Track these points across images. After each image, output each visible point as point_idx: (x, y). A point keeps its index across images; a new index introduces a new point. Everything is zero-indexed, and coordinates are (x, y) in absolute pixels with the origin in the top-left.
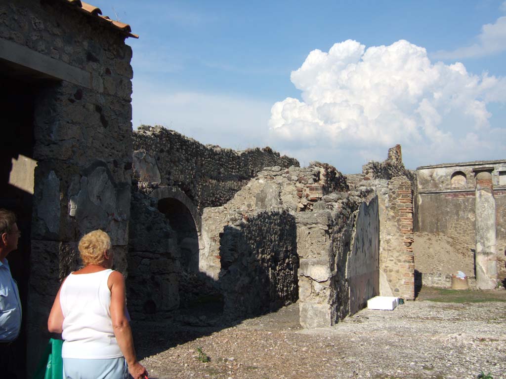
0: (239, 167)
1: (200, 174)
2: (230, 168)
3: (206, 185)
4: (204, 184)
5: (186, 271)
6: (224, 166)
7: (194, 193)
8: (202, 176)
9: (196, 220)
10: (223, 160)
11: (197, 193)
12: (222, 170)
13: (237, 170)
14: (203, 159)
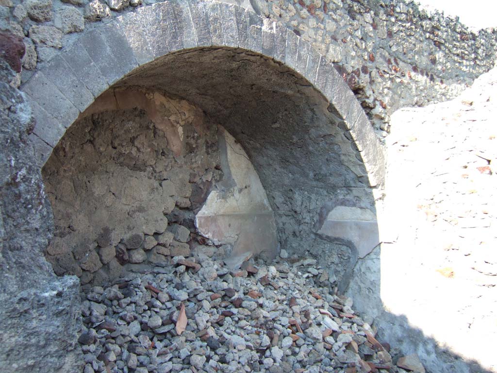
0: (476, 58)
1: (387, 54)
2: (458, 55)
3: (401, 83)
4: (398, 80)
5: (338, 311)
6: (442, 47)
7: (372, 98)
8: (393, 61)
9: (365, 146)
10: (440, 33)
11: (380, 98)
12: (439, 55)
13: (472, 63)
14: (393, 19)
